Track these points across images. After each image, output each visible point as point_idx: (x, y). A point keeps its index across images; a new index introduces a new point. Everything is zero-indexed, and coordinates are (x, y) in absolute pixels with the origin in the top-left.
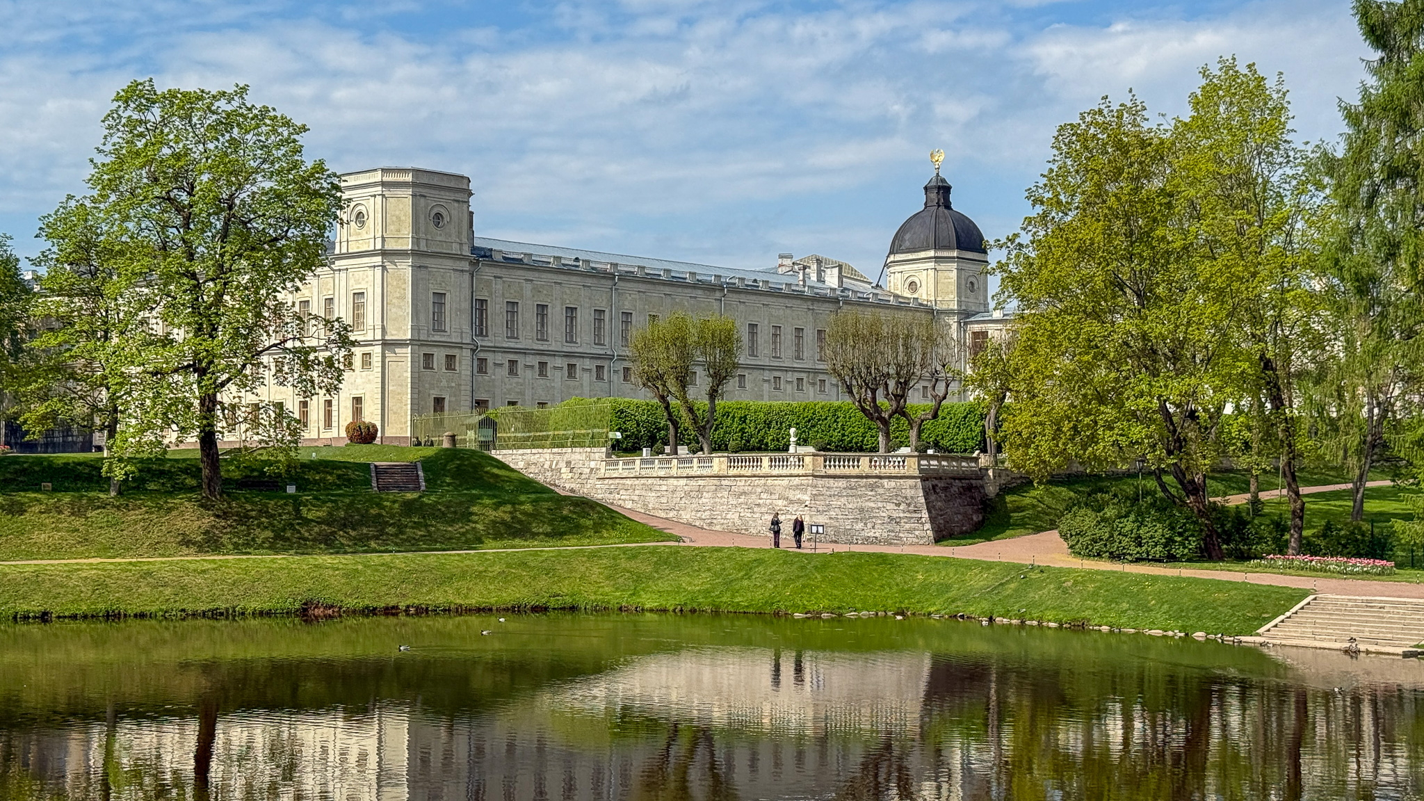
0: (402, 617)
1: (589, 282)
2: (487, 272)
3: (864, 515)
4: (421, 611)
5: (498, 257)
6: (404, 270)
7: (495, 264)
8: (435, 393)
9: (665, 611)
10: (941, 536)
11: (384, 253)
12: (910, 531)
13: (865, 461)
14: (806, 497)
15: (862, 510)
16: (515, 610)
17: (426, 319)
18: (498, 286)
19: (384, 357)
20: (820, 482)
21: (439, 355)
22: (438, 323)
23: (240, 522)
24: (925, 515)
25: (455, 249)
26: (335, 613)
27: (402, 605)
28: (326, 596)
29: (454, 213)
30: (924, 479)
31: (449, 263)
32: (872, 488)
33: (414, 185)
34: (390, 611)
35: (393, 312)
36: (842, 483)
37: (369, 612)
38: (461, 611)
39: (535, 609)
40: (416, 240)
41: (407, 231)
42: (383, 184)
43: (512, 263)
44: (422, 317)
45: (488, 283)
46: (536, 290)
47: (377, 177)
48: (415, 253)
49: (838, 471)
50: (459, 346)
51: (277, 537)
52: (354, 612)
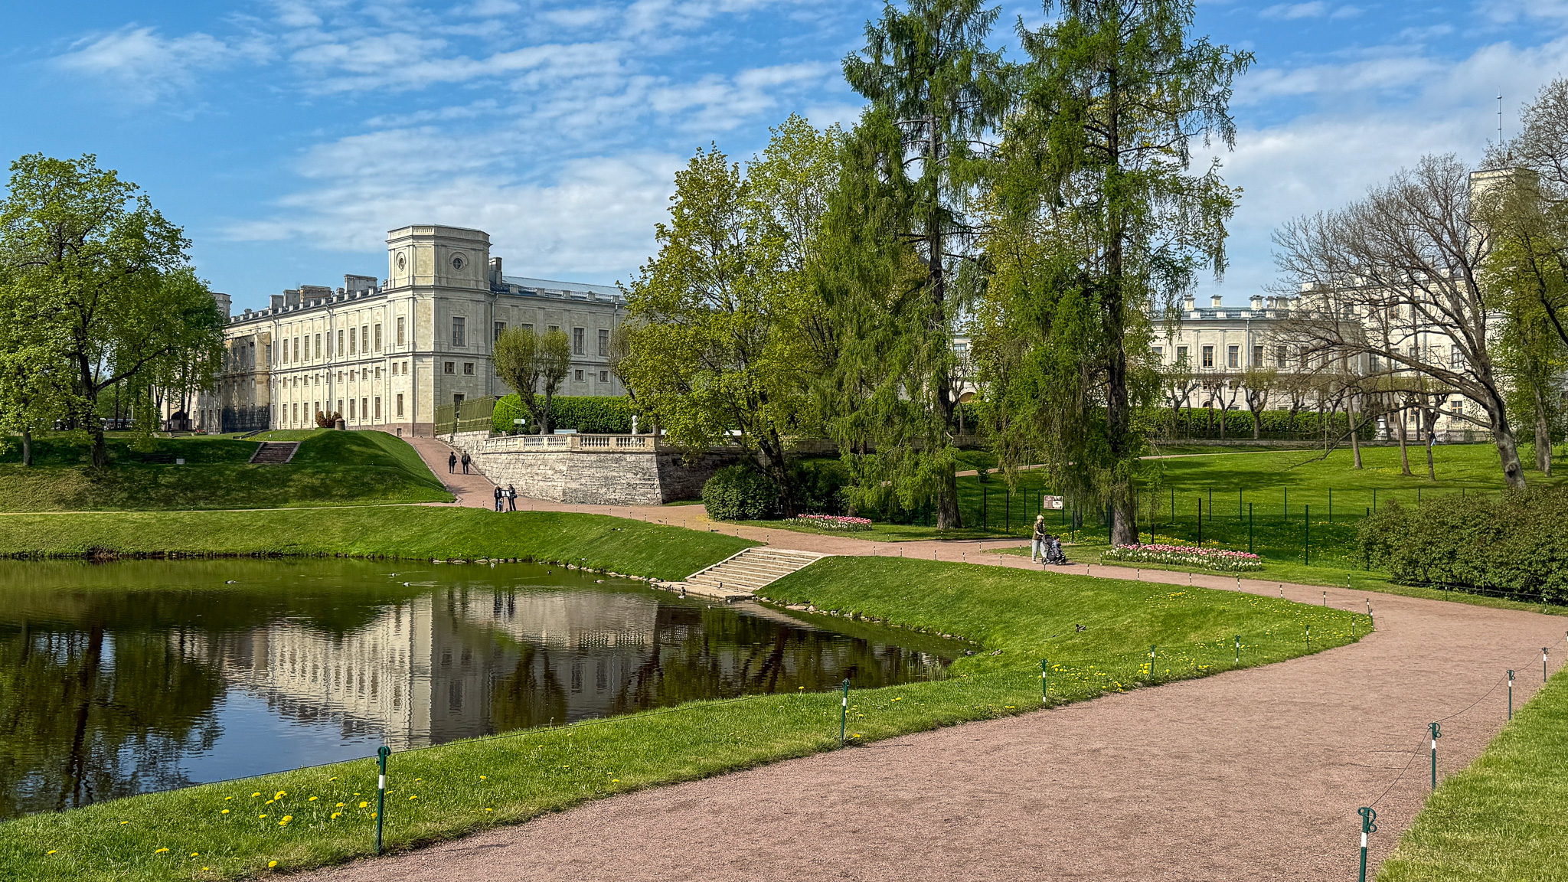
0: (166, 559)
1: (594, 309)
2: (505, 303)
3: (608, 482)
4: (180, 556)
5: (515, 291)
6: (429, 299)
7: (513, 296)
8: (455, 391)
9: (362, 557)
10: (670, 498)
11: (414, 288)
12: (643, 495)
13: (613, 441)
14: (565, 469)
15: (606, 478)
16: (255, 555)
17: (447, 337)
18: (514, 312)
19: (414, 363)
20: (576, 456)
21: (459, 364)
22: (458, 339)
23: (106, 486)
24: (657, 482)
25: (472, 285)
26: (115, 557)
27: (166, 552)
28: (108, 544)
29: (471, 258)
30: (657, 454)
31: (467, 296)
32: (617, 461)
33: (435, 237)
34: (157, 556)
35: (421, 331)
36: (594, 457)
37: (140, 556)
38: (211, 556)
39: (272, 555)
40: (438, 278)
41: (431, 272)
42: (413, 237)
43: (525, 294)
44: (444, 336)
45: (506, 311)
46: (548, 315)
47: (409, 232)
48: (435, 288)
49: (591, 448)
50: (476, 357)
51: (130, 497)
52: (127, 556)
